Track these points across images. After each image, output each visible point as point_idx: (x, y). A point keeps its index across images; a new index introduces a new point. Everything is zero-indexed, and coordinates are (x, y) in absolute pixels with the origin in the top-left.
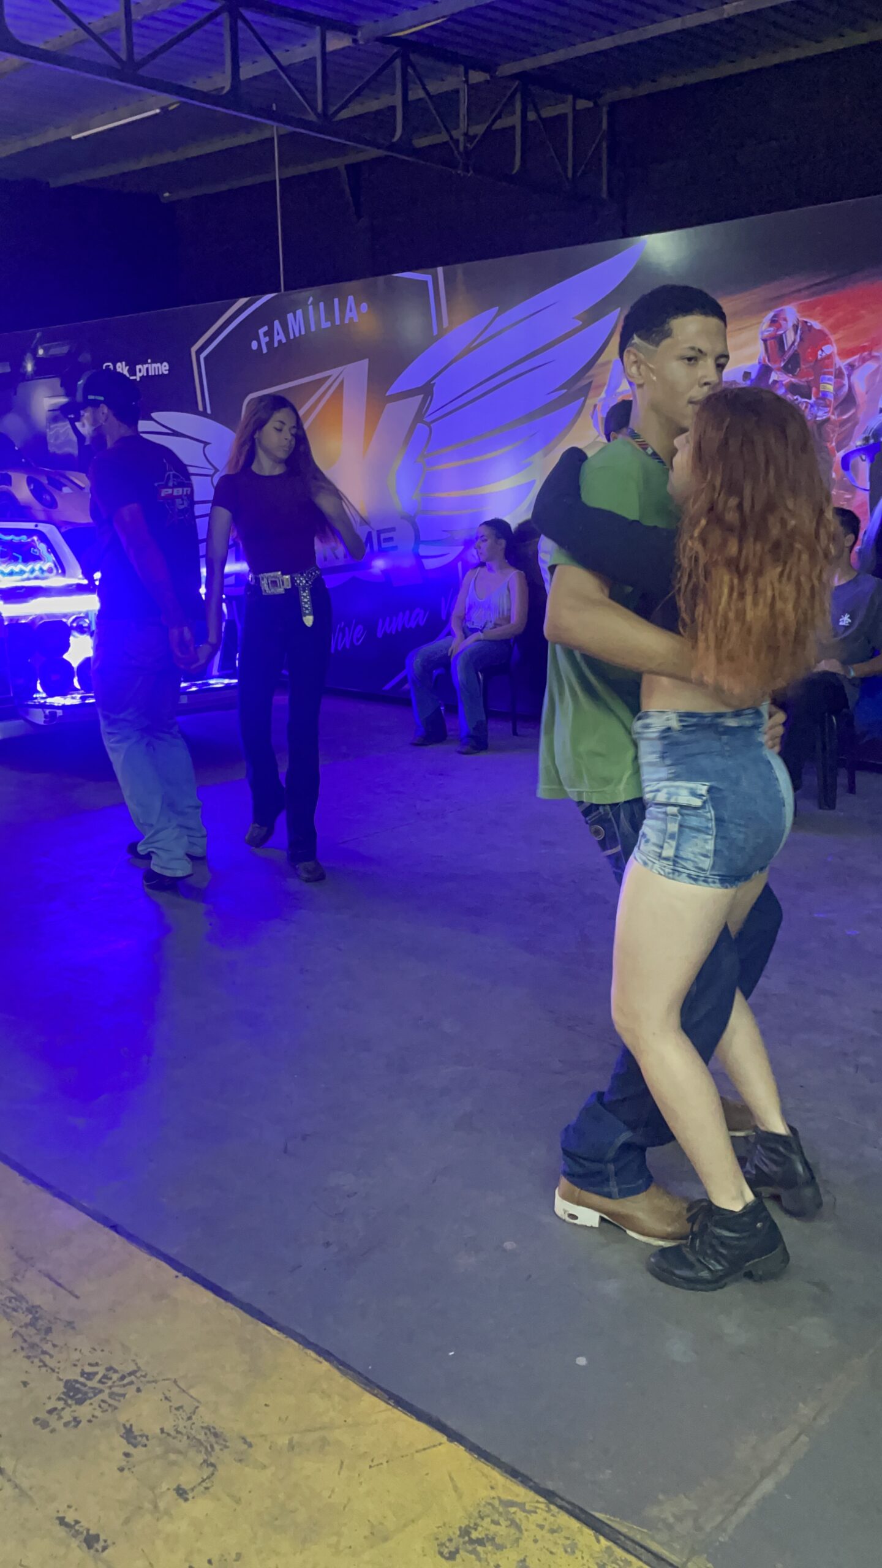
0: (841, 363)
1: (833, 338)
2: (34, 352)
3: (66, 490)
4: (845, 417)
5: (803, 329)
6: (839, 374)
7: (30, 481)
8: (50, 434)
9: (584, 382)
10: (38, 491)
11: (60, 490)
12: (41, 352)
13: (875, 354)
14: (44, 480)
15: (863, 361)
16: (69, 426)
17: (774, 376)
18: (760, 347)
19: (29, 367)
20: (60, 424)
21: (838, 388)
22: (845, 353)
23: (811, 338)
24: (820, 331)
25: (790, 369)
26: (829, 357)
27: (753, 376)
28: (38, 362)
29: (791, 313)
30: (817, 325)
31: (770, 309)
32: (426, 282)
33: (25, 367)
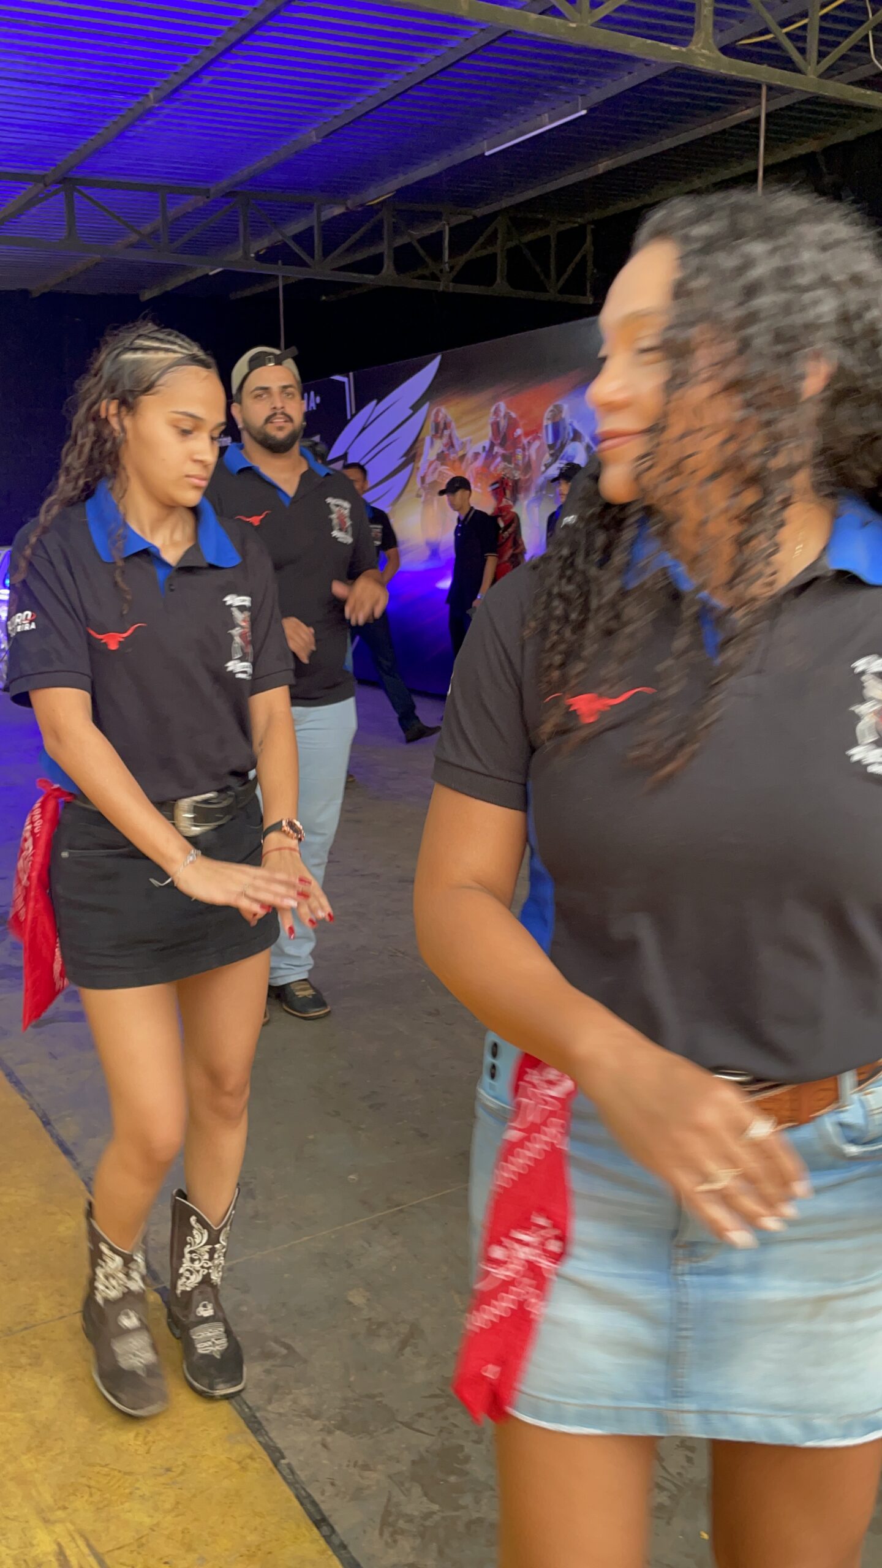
0: (525, 441)
1: (521, 423)
4: (527, 477)
5: (507, 415)
6: (524, 449)
9: (412, 453)
13: (539, 435)
15: (534, 439)
17: (496, 449)
18: (489, 431)
21: (524, 456)
22: (526, 434)
23: (512, 424)
24: (514, 419)
25: (502, 445)
26: (519, 436)
27: (487, 449)
29: (502, 406)
30: (513, 415)
31: (491, 405)
32: (344, 383)
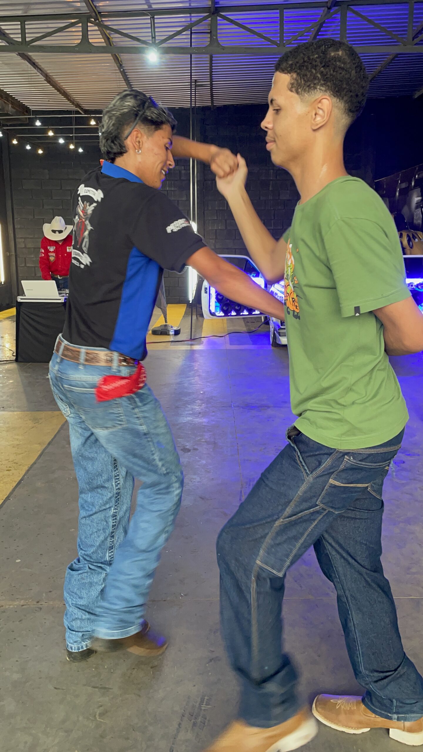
2: (415, 177)
3: (417, 240)
7: (408, 236)
8: (415, 214)
10: (409, 241)
11: (415, 240)
12: (417, 176)
14: (411, 236)
16: (420, 211)
19: (413, 184)
20: (418, 210)
28: (416, 181)
33: (411, 184)
